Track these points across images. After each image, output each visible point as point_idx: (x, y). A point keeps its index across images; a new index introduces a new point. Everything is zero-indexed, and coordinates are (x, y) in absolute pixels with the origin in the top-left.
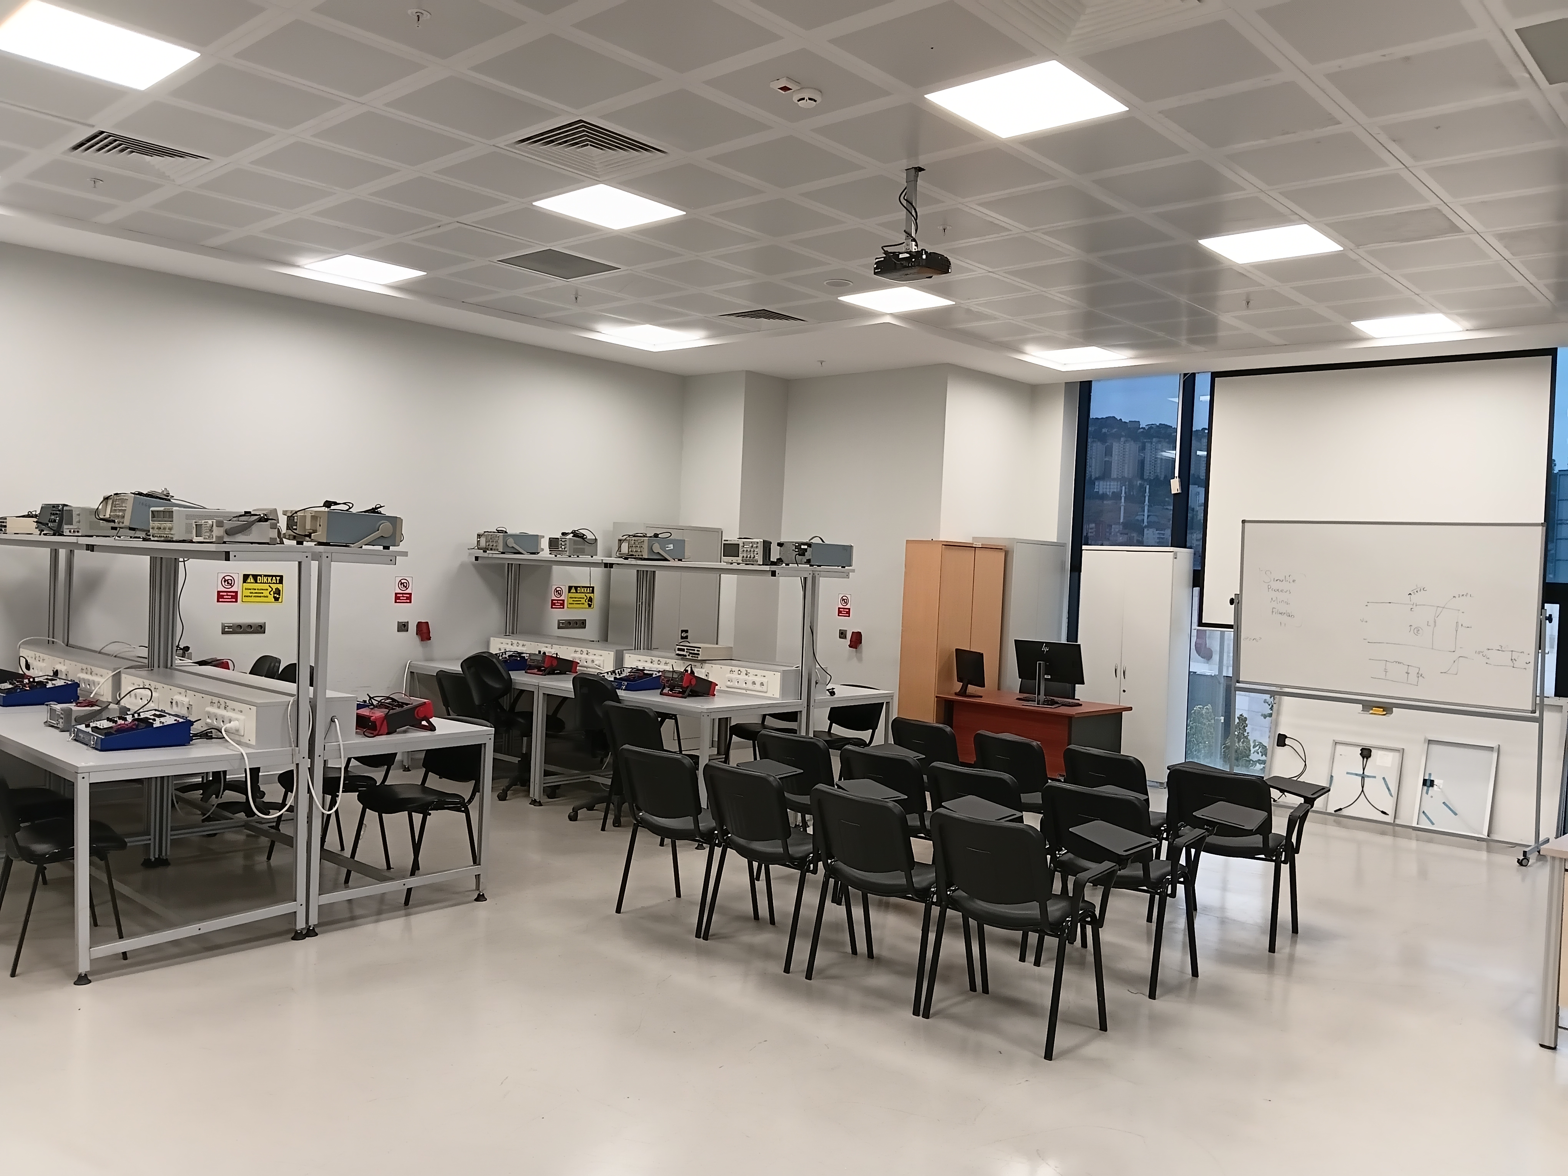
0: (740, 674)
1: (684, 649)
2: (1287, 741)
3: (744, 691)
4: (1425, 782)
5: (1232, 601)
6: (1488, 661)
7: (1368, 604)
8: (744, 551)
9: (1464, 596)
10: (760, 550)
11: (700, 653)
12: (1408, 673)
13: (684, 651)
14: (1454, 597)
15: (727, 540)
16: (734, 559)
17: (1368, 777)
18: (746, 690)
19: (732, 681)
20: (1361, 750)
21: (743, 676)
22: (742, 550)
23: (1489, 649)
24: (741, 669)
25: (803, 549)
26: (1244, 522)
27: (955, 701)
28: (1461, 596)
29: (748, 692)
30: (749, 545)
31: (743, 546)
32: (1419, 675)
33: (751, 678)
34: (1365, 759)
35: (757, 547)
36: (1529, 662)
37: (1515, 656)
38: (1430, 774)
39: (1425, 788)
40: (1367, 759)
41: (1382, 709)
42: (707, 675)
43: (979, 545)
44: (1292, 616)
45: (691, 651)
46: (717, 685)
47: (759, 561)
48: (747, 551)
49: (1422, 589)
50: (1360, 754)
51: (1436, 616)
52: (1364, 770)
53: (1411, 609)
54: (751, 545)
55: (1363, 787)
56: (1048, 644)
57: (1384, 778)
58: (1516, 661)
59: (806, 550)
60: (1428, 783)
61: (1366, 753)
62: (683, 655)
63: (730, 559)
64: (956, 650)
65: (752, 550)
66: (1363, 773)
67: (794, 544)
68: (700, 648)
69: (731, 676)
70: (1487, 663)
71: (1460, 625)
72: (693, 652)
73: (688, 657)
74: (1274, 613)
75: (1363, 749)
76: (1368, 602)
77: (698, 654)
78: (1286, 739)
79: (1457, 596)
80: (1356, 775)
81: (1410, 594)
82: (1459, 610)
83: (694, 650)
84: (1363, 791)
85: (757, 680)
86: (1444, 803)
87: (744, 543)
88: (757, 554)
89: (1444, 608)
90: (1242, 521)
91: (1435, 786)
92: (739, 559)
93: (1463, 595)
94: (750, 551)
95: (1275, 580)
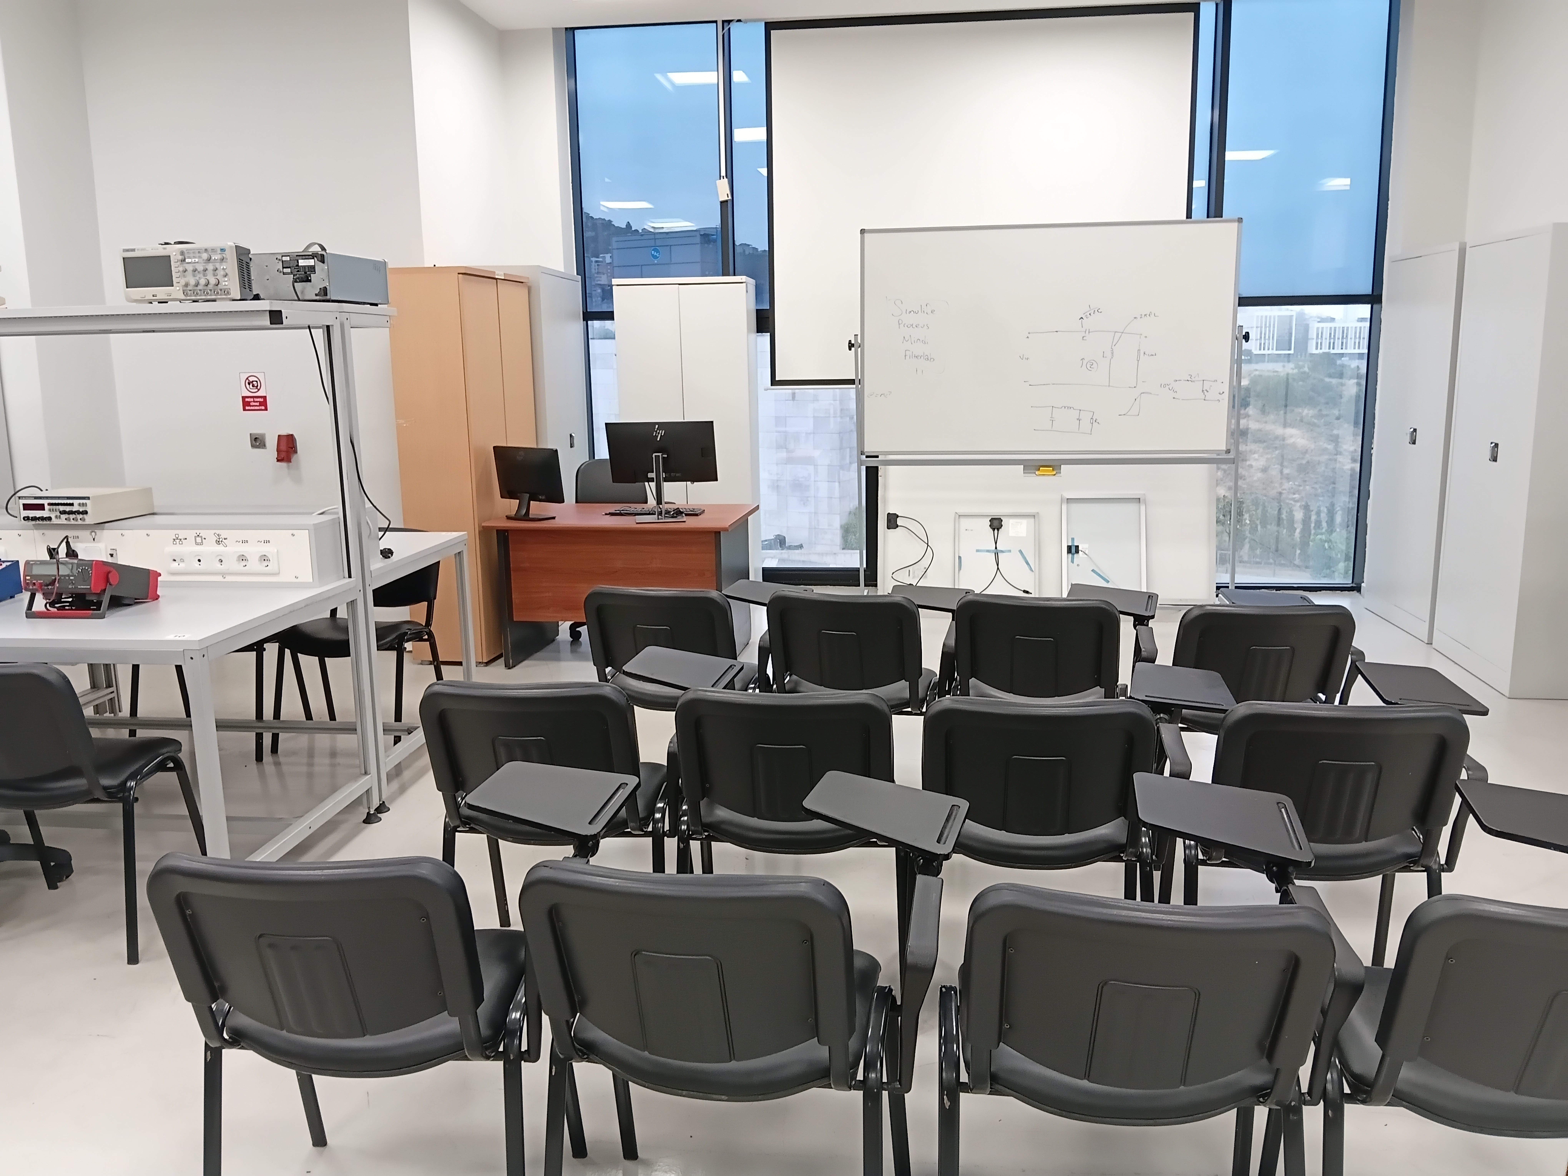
0: (202, 543)
1: (43, 505)
2: (899, 522)
3: (219, 578)
4: (1069, 548)
5: (851, 346)
6: (1175, 395)
7: (1029, 335)
8: (185, 271)
9: (1148, 316)
10: (232, 267)
11: (88, 509)
12: (1079, 420)
13: (44, 509)
14: (1135, 318)
15: (133, 250)
16: (161, 292)
17: (1002, 552)
18: (224, 575)
19: (182, 560)
20: (990, 521)
21: (210, 548)
22: (181, 269)
23: (1176, 381)
24: (203, 533)
25: (304, 267)
26: (863, 231)
27: (510, 530)
28: (1143, 316)
29: (229, 579)
30: (200, 257)
31: (184, 260)
32: (1093, 421)
33: (232, 549)
34: (996, 531)
35: (222, 260)
36: (1223, 392)
37: (1207, 386)
38: (1073, 539)
39: (1070, 555)
40: (998, 531)
41: (1051, 469)
42: (112, 555)
43: (501, 275)
44: (932, 360)
45: (62, 508)
46: (160, 575)
47: (232, 292)
48: (195, 270)
49: (1096, 311)
50: (990, 526)
51: (1114, 344)
52: (996, 543)
53: (1083, 337)
54: (205, 256)
55: (998, 565)
56: (662, 425)
57: (1020, 551)
58: (1207, 391)
59: (312, 269)
60: (1073, 550)
61: (996, 524)
62: (42, 519)
63: (147, 292)
64: (494, 447)
65: (210, 267)
66: (996, 548)
67: (280, 257)
68: (88, 498)
69: (177, 549)
70: (1174, 398)
71: (1142, 353)
72: (68, 509)
73: (54, 521)
74: (907, 357)
75: (992, 519)
76: (1029, 333)
77: (86, 512)
78: (898, 519)
79: (1139, 317)
80: (988, 551)
81: (1082, 318)
82: (1141, 335)
83: (72, 505)
84: (998, 568)
85: (253, 550)
86: (1093, 571)
87: (182, 253)
88: (226, 275)
89: (1123, 333)
90: (861, 230)
91: (1080, 552)
92: (176, 291)
93: (1146, 315)
94: (205, 270)
95: (908, 312)
